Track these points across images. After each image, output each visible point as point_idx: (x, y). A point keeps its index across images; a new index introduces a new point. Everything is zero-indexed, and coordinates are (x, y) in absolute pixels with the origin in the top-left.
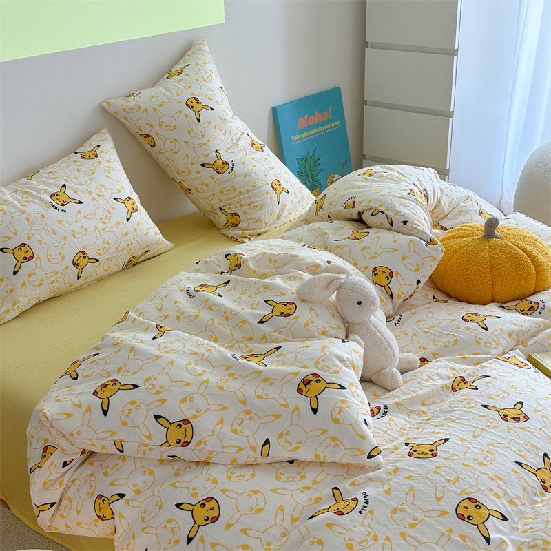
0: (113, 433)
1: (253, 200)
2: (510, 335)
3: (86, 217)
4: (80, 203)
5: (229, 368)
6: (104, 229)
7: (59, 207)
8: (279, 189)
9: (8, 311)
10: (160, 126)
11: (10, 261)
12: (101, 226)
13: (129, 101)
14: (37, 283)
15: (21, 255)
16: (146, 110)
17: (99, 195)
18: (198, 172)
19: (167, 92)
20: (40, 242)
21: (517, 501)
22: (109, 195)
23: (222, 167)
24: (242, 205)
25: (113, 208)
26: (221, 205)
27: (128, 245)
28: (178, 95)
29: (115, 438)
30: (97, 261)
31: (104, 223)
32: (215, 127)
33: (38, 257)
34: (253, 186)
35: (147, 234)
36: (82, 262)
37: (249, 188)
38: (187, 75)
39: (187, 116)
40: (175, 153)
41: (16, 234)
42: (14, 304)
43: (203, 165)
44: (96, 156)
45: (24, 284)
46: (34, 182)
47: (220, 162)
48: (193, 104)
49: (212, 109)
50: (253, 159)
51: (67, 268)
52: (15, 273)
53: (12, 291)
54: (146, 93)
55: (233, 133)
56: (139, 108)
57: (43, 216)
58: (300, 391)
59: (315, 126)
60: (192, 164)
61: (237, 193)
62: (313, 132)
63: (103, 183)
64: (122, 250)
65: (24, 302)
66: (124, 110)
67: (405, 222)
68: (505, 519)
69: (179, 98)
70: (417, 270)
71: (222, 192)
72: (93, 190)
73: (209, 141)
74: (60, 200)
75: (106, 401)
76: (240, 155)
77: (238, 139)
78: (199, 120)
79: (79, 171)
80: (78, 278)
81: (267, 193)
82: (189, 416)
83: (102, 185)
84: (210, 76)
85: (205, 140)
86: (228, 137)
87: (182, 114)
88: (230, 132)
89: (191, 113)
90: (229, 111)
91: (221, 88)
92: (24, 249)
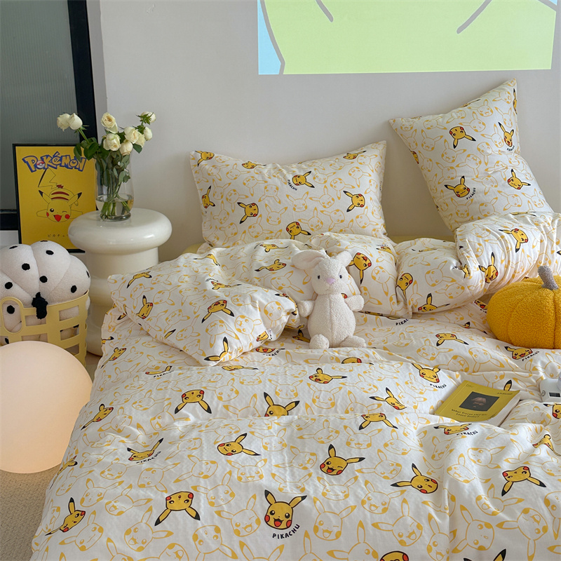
3: (311, 198)
6: (322, 212)
10: (422, 145)
11: (240, 212)
12: (320, 208)
13: (409, 122)
14: (255, 234)
15: (249, 211)
16: (416, 130)
17: (332, 186)
18: (442, 191)
19: (441, 120)
20: (266, 205)
22: (341, 187)
25: (339, 198)
27: (341, 231)
28: (448, 123)
31: (325, 207)
32: (469, 156)
33: (261, 216)
35: (364, 227)
39: (445, 141)
40: (429, 171)
41: (252, 195)
44: (355, 158)
45: (245, 232)
48: (456, 132)
50: (501, 192)
51: (281, 231)
52: (241, 222)
53: (236, 234)
54: (427, 118)
55: (489, 166)
56: (412, 128)
57: (277, 189)
58: (210, 308)
60: (439, 183)
66: (401, 128)
69: (446, 126)
70: (434, 285)
71: (457, 214)
73: (458, 166)
74: (298, 181)
76: (488, 186)
77: (495, 172)
78: (455, 147)
79: (331, 165)
83: (340, 179)
84: (492, 111)
85: (454, 165)
86: (482, 167)
87: (443, 139)
88: (486, 164)
89: (451, 139)
90: (496, 145)
91: (500, 124)
92: (254, 207)
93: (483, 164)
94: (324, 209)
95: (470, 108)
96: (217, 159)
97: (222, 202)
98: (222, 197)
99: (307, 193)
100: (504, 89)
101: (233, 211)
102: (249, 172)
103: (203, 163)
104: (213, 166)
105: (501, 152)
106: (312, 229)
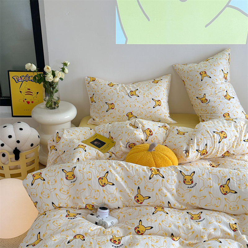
3: (138, 102)
4: (138, 96)
6: (142, 108)
7: (130, 95)
9: (101, 122)
10: (187, 78)
11: (107, 107)
13: (182, 67)
14: (113, 117)
16: (185, 71)
17: (147, 96)
18: (195, 99)
19: (196, 67)
20: (118, 104)
24: (207, 118)
25: (150, 102)
26: (201, 115)
27: (150, 116)
30: (136, 117)
32: (208, 85)
34: (214, 112)
35: (160, 115)
36: (130, 116)
39: (198, 77)
40: (190, 90)
41: (112, 100)
44: (157, 83)
45: (108, 116)
49: (210, 77)
50: (221, 102)
51: (124, 116)
52: (107, 111)
53: (104, 116)
54: (190, 65)
57: (123, 97)
60: (194, 96)
63: (151, 92)
69: (198, 70)
71: (201, 110)
73: (203, 89)
76: (216, 99)
78: (202, 80)
79: (147, 86)
81: (219, 117)
84: (219, 64)
88: (215, 88)
90: (220, 80)
91: (222, 70)
92: (112, 105)
93: (214, 89)
95: (209, 62)
97: (99, 101)
99: (136, 99)
100: (225, 53)
101: (103, 106)
102: (111, 88)
104: (95, 85)
105: (222, 83)
106: (138, 115)
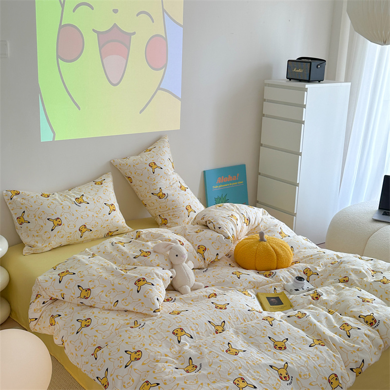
0: (61, 290)
1: (175, 213)
2: (250, 282)
3: (89, 210)
4: (88, 203)
5: (113, 272)
6: (96, 217)
7: (78, 204)
8: (190, 210)
9: (46, 246)
10: (135, 173)
11: (51, 224)
12: (95, 215)
13: (123, 161)
14: (61, 236)
15: (56, 223)
16: (130, 166)
17: (97, 201)
18: (150, 196)
19: (141, 159)
20: (66, 218)
21: (200, 333)
22: (102, 202)
23: (162, 196)
24: (169, 215)
25: (103, 208)
26: (160, 214)
27: (107, 226)
28: (146, 160)
29: (61, 292)
30: (91, 230)
31: (97, 214)
32: (161, 177)
33: (64, 225)
34: (176, 207)
35: (118, 222)
36: (84, 230)
37: (174, 208)
38: (153, 152)
39: (148, 170)
40: (141, 186)
41: (56, 213)
42: (49, 244)
43: (152, 194)
44: (102, 184)
45: (55, 236)
46: (70, 192)
47: (161, 193)
48: (153, 165)
49: (162, 168)
50: (179, 194)
51: (76, 231)
52: (52, 230)
53: (49, 238)
54: (132, 158)
55: (171, 181)
56: (127, 164)
57: (69, 207)
58: (135, 284)
59: (228, 183)
60: (148, 193)
61: (167, 209)
62: (226, 185)
63: (101, 196)
64: (104, 228)
65: (54, 244)
66: (120, 165)
67: (220, 228)
68: (192, 337)
69: (146, 162)
70: (218, 249)
71: (160, 207)
72: (95, 199)
73: (157, 183)
74: (79, 201)
75: (61, 278)
76: (173, 191)
77: (173, 184)
78: (154, 173)
79: (91, 189)
80: (81, 237)
81: (183, 211)
82: (90, 287)
83: (101, 197)
84: (164, 153)
85: (155, 182)
86: (168, 182)
87: (146, 169)
89: (151, 169)
91: (169, 159)
92: (58, 220)
93: (168, 180)
94: (97, 215)
96: (23, 194)
97: (36, 220)
98: (35, 217)
99: (86, 207)
100: (164, 141)
101: (45, 224)
102: (48, 200)
103: (15, 197)
104: (23, 199)
106: (93, 228)
